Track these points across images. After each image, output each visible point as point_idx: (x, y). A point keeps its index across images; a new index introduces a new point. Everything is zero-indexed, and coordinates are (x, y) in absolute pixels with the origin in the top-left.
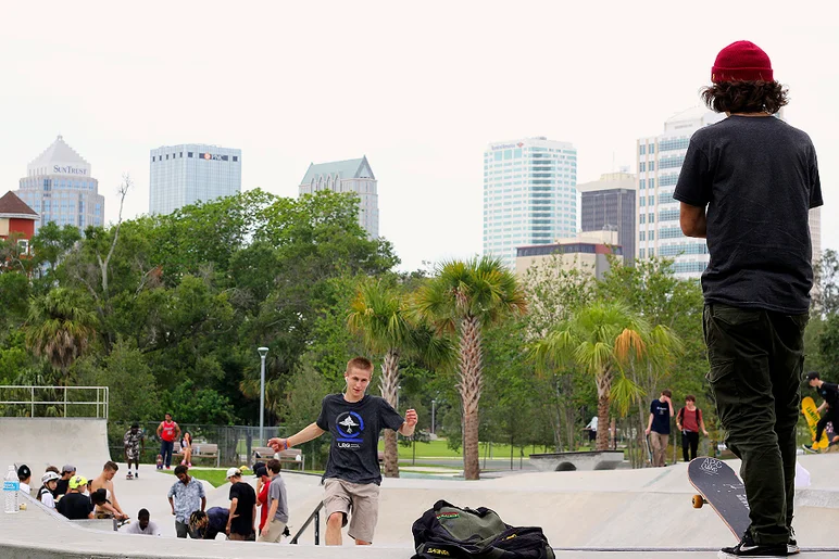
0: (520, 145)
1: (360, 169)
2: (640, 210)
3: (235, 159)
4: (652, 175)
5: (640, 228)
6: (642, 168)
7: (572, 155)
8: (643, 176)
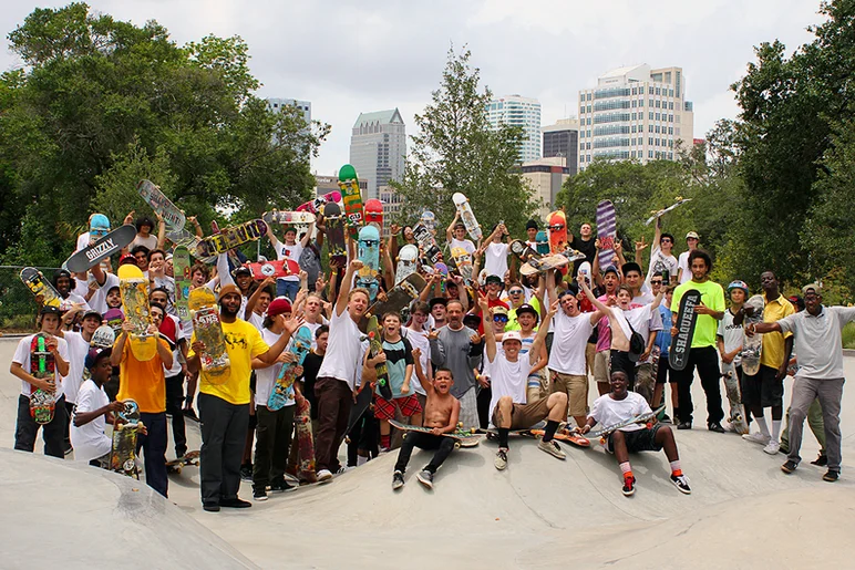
0: (502, 100)
1: (394, 117)
2: (581, 141)
3: (307, 109)
4: (589, 116)
5: (580, 153)
6: (582, 110)
7: (538, 108)
8: (583, 116)
